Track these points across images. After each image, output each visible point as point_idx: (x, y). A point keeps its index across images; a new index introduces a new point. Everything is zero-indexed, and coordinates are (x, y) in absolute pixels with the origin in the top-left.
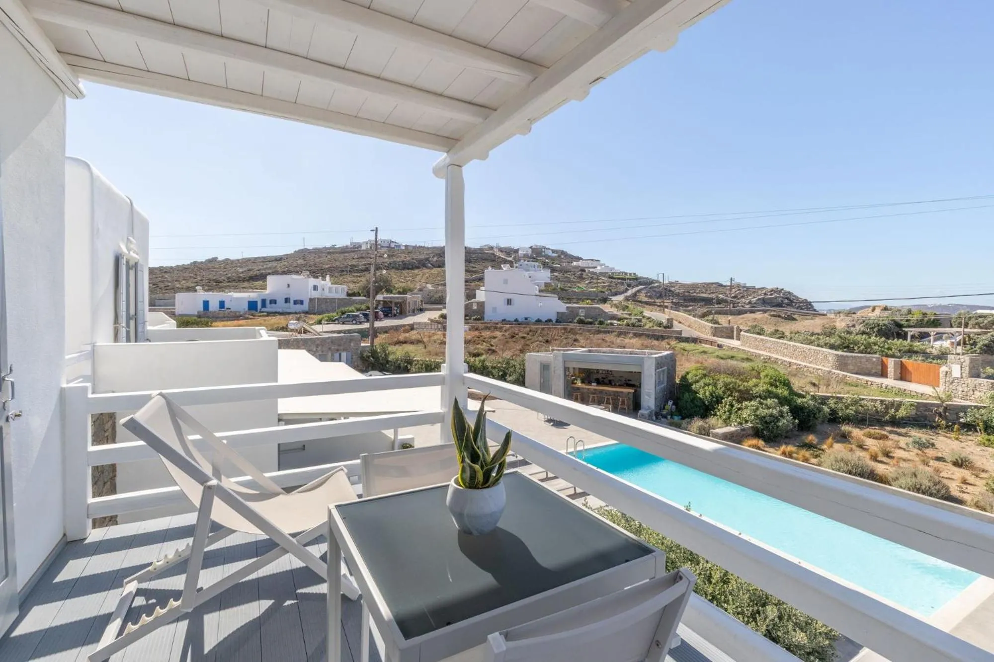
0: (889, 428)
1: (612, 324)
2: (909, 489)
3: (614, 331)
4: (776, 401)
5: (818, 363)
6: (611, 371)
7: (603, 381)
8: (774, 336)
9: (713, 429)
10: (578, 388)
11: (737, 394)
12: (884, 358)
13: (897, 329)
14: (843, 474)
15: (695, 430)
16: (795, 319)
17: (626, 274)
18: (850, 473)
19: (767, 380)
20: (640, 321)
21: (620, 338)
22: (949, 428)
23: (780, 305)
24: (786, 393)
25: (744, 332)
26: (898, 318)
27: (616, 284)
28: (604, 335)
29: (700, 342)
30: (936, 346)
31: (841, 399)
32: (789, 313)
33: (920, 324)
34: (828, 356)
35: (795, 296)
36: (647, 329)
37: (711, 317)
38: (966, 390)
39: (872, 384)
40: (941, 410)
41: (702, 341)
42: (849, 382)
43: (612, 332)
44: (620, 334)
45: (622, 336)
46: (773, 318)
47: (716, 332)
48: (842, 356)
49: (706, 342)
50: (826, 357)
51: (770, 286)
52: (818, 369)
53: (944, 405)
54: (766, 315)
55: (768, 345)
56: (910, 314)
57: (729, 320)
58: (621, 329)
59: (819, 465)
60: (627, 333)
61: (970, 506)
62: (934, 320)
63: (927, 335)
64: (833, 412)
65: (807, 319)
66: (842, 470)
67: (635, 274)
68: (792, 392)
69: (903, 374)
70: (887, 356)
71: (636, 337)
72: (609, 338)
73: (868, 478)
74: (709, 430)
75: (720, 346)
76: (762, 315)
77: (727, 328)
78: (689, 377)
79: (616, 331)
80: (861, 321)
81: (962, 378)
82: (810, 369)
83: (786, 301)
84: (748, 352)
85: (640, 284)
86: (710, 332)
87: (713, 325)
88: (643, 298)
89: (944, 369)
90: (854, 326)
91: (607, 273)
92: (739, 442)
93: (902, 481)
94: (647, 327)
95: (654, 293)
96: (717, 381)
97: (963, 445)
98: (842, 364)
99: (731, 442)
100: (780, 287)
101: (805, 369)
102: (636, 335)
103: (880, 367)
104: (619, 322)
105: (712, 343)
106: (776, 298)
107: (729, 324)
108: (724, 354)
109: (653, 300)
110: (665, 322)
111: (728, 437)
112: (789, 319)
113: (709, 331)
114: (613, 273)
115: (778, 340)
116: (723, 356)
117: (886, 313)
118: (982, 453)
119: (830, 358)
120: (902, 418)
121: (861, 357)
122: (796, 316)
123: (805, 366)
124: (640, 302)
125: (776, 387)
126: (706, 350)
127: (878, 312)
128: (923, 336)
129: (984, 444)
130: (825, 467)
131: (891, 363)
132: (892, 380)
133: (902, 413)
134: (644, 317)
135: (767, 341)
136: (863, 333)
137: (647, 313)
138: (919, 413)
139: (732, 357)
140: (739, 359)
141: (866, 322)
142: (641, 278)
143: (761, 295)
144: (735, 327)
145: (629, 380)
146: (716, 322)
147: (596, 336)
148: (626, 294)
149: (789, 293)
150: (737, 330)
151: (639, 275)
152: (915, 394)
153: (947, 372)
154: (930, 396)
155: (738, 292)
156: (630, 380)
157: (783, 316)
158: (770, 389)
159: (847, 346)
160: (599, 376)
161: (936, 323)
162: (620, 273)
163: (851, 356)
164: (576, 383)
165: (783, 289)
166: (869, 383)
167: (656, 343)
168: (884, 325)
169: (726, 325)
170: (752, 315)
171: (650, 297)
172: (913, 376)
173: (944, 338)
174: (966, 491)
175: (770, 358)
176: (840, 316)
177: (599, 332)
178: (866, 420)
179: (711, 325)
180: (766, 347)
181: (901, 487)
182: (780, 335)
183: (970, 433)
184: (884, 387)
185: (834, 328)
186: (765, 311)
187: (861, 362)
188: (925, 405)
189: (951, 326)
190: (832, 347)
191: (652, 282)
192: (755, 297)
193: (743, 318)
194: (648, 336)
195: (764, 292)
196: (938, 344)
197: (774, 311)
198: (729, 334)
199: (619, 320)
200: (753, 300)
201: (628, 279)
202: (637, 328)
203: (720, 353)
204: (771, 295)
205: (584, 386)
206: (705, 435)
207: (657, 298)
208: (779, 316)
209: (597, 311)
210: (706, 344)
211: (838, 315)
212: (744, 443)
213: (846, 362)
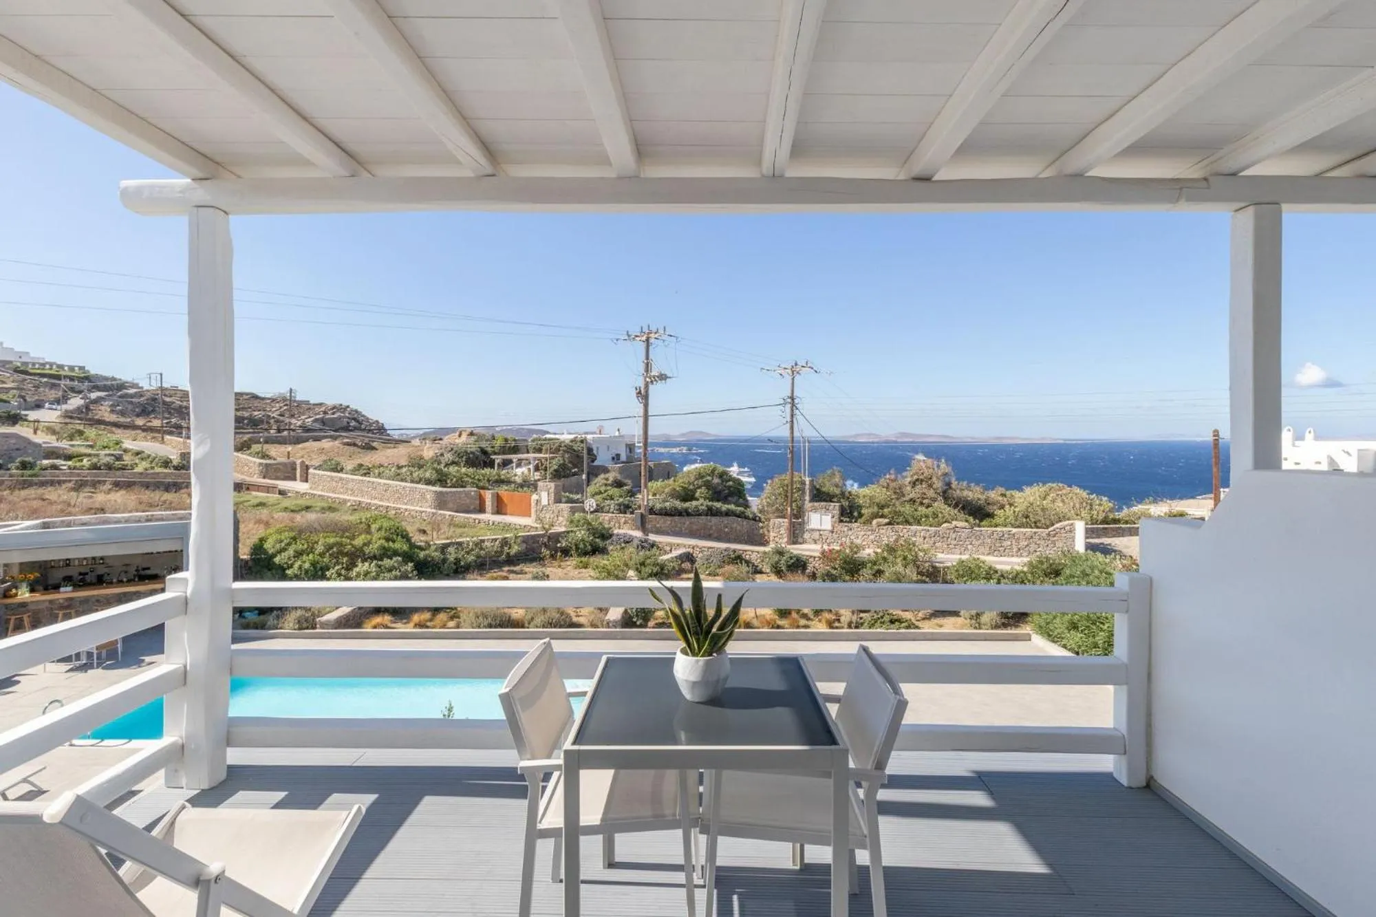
0: (506, 569)
1: (55, 467)
2: (544, 627)
3: (65, 481)
4: (400, 559)
5: (415, 504)
6: (102, 558)
7: (81, 580)
8: (357, 472)
9: (318, 617)
10: (23, 605)
11: (345, 560)
12: (482, 491)
13: (483, 457)
14: (485, 630)
15: (291, 625)
16: (374, 448)
17: (61, 367)
18: (490, 626)
19: (383, 533)
20: (119, 458)
21: (82, 495)
22: (553, 557)
23: (347, 429)
24: (405, 547)
25: (315, 469)
26: (484, 445)
27: (37, 387)
28: (40, 491)
29: (248, 489)
30: (519, 472)
31: (460, 544)
32: (367, 440)
33: (504, 450)
34: (426, 494)
35: (363, 416)
36: (141, 474)
37: (256, 448)
38: (552, 516)
39: (479, 523)
40: (545, 540)
41: (250, 487)
42: (457, 522)
43: (60, 483)
44: (79, 486)
45: (87, 489)
46: (347, 447)
47: (267, 472)
48: (441, 492)
49: (258, 488)
50: (423, 496)
51: (330, 402)
52: (422, 512)
53: (548, 534)
54: (337, 443)
55: (350, 485)
56: (494, 439)
57: (289, 453)
58: (79, 475)
59: (458, 627)
60: (99, 482)
61: (588, 627)
62: (514, 446)
63: (511, 461)
64: (457, 561)
65: (389, 448)
66: (482, 625)
67: (81, 368)
68: (413, 546)
69: (500, 509)
70: (483, 488)
71: (121, 488)
72: (52, 494)
73: (507, 627)
74: (314, 619)
75: (282, 493)
76: (331, 443)
77: (284, 465)
78: (267, 546)
79: (70, 481)
80: (449, 449)
81: (549, 504)
82: (412, 513)
83: (353, 423)
84: (328, 497)
85: (98, 388)
86: (257, 472)
87: (262, 461)
88: (106, 414)
89: (535, 497)
90: (442, 455)
91: (11, 362)
92: (359, 625)
93: (538, 621)
94: (139, 469)
95: (130, 407)
96: (313, 544)
97: (565, 571)
98: (441, 502)
99: (347, 628)
100: (345, 404)
101: (407, 513)
102: (118, 485)
103: (478, 502)
104: (70, 463)
105: (268, 489)
106: (340, 418)
107: (289, 458)
108: (295, 504)
109: (129, 420)
110: (175, 458)
111: (343, 621)
112: (368, 449)
113: (257, 469)
114: (25, 364)
115: (365, 478)
116: (292, 508)
117: (473, 439)
118: (580, 575)
119: (428, 496)
120: (516, 555)
121: (460, 491)
122: (374, 444)
123: (406, 510)
124: (100, 422)
125: (394, 541)
126: (264, 501)
127: (464, 437)
128: (506, 463)
129: (579, 566)
130: (466, 628)
131: (488, 496)
132: (490, 515)
133: (515, 549)
134: (126, 451)
135: (348, 481)
136: (453, 463)
137: (128, 444)
138: (528, 547)
139: (308, 508)
140: (318, 509)
141: (455, 449)
142: (98, 377)
143: (319, 414)
144: (298, 462)
145: (144, 569)
146: (265, 456)
147: (17, 492)
148: (64, 407)
149: (356, 411)
150: (301, 467)
151: (93, 372)
152: (519, 527)
153: (537, 501)
154: (532, 527)
155: (285, 408)
156: (148, 569)
157: (360, 444)
158: (386, 545)
159: (441, 480)
160: (73, 572)
161: (515, 450)
162: (44, 365)
163: (451, 492)
164: (16, 595)
165: (348, 407)
166: (477, 521)
167: (168, 496)
168: (472, 453)
169: (284, 460)
170: (316, 444)
171: (122, 413)
172: (508, 507)
173: (522, 464)
174: (581, 614)
175: (360, 503)
176: (426, 443)
177: (25, 485)
178: (486, 565)
179: (259, 461)
180: (347, 489)
181: (537, 627)
182: (365, 471)
183: (567, 558)
184: (491, 524)
185: (421, 458)
186: (334, 438)
187: (460, 498)
188: (533, 537)
189: (528, 452)
190: (429, 482)
191: (122, 386)
192: (310, 417)
193: (304, 449)
194: (147, 486)
195: (323, 409)
196: (519, 471)
197: (347, 437)
198: (289, 472)
199: (69, 457)
200: (307, 420)
201: (65, 377)
202: (119, 473)
203: (286, 503)
204: (333, 414)
205: (38, 597)
206: (307, 628)
207: (138, 416)
208: (355, 445)
209: (13, 441)
210: (258, 491)
211: (424, 442)
212: (365, 626)
213: (445, 499)
